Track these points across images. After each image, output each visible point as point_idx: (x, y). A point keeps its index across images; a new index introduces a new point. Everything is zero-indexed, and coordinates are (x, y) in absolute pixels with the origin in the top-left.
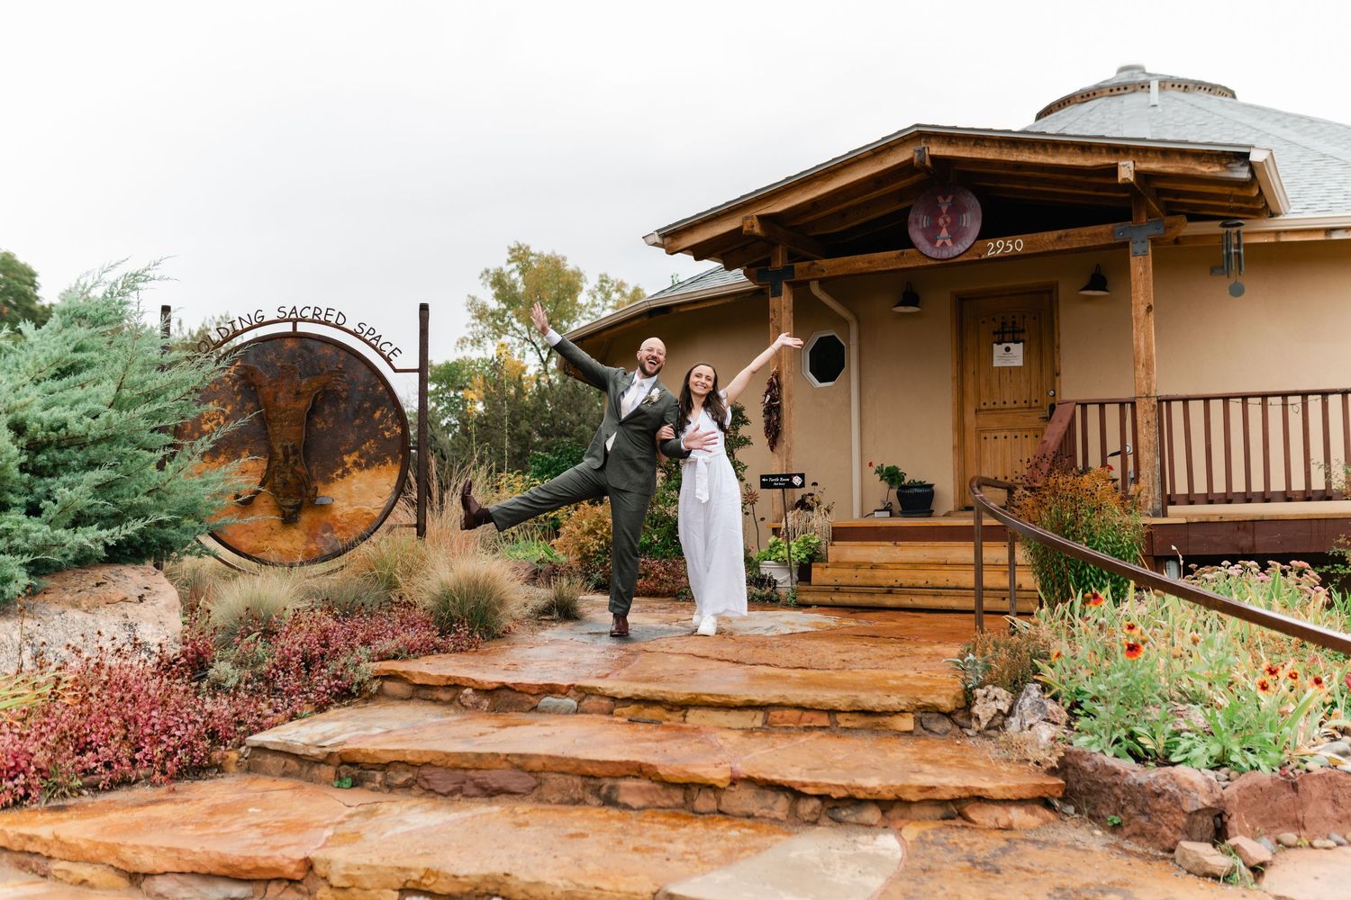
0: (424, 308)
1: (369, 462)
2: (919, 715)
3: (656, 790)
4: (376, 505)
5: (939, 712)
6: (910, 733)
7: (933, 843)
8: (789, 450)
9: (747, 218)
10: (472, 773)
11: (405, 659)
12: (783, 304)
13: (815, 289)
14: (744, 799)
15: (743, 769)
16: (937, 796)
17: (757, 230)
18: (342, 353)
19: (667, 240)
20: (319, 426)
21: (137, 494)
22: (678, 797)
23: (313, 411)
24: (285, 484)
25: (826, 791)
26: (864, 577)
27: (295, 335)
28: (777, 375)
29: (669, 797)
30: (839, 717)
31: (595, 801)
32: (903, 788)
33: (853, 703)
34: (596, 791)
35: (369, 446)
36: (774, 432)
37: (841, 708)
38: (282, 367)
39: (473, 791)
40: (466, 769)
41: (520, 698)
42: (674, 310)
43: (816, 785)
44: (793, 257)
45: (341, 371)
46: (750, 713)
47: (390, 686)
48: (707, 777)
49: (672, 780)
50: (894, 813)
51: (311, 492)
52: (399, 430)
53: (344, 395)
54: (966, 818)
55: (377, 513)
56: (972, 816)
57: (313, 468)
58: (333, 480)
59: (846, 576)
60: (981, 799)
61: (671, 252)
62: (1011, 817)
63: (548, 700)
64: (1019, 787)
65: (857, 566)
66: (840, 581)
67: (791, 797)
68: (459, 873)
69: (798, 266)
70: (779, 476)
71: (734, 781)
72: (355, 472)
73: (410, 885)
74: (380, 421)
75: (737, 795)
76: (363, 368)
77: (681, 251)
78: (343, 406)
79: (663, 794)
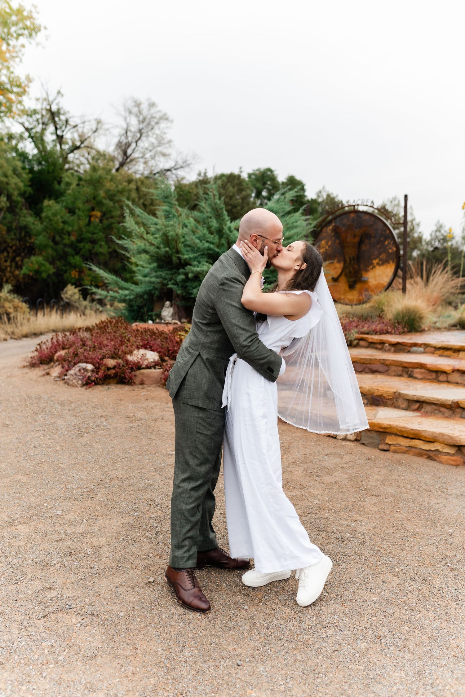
0: (406, 196)
1: (384, 262)
3: (426, 373)
4: (386, 280)
10: (368, 365)
11: (371, 334)
14: (456, 377)
15: (457, 367)
18: (373, 219)
20: (363, 248)
22: (434, 375)
23: (361, 242)
24: (350, 272)
27: (354, 211)
29: (431, 375)
31: (406, 376)
34: (407, 372)
35: (383, 256)
38: (349, 225)
39: (368, 371)
40: (366, 364)
41: (404, 347)
45: (372, 225)
47: (362, 343)
48: (444, 369)
49: (432, 369)
51: (360, 276)
52: (395, 249)
53: (373, 235)
55: (386, 284)
57: (361, 266)
58: (369, 271)
63: (414, 349)
71: (454, 371)
72: (377, 267)
74: (388, 245)
75: (454, 375)
76: (380, 224)
78: (373, 240)
79: (429, 374)
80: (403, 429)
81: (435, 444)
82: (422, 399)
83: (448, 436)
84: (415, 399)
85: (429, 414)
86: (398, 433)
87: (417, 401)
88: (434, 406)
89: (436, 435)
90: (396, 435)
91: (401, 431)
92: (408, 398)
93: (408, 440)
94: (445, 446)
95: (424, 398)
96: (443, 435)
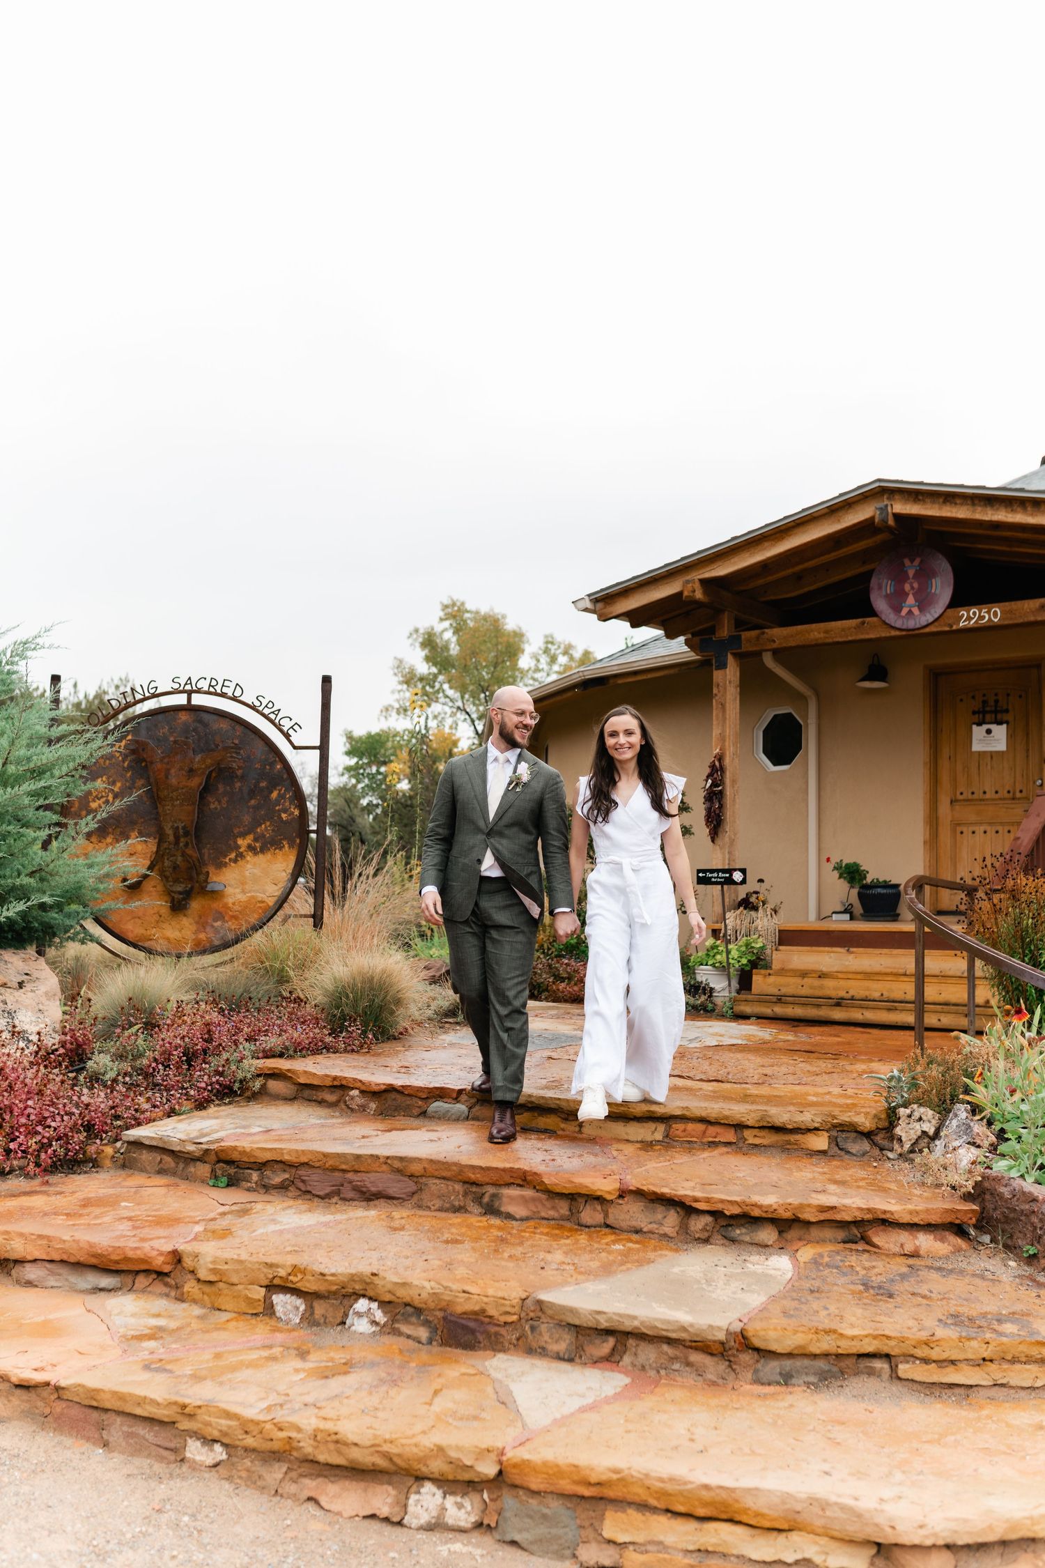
0: (327, 680)
1: (266, 845)
2: (834, 1133)
3: (540, 1200)
4: (270, 893)
5: (856, 1132)
6: (824, 1152)
7: (828, 1265)
8: (732, 842)
9: (688, 582)
10: (350, 1176)
11: (290, 1057)
12: (728, 678)
13: (768, 660)
14: (632, 1213)
15: (633, 1182)
16: (838, 1217)
17: (699, 595)
18: (239, 728)
19: (599, 605)
20: (212, 806)
21: (19, 875)
22: (563, 1208)
23: (206, 790)
24: (175, 867)
25: (719, 1207)
26: (811, 988)
27: (189, 708)
28: (720, 758)
29: (553, 1208)
30: (747, 1133)
31: (477, 1210)
32: (801, 1206)
33: (762, 1119)
34: (478, 1199)
35: (265, 828)
36: (715, 822)
37: (749, 1123)
38: (175, 742)
39: (351, 1194)
40: (344, 1171)
41: (409, 1101)
42: (611, 681)
43: (708, 1200)
44: (740, 625)
45: (237, 748)
46: (652, 1125)
47: (273, 1085)
48: (595, 1188)
49: (559, 1189)
50: (793, 1234)
51: (202, 877)
52: (297, 812)
53: (239, 773)
54: (869, 1242)
55: (271, 902)
56: (876, 1240)
57: (205, 851)
58: (225, 865)
59: (791, 986)
60: (885, 1222)
61: (604, 618)
62: (917, 1243)
63: (437, 1106)
64: (927, 1211)
65: (804, 974)
66: (784, 991)
67: (682, 1213)
68: (326, 1271)
69: (746, 635)
70: (718, 871)
71: (623, 1194)
72: (249, 857)
73: (276, 1282)
74: (277, 802)
75: (625, 1208)
76: (260, 744)
77: (616, 617)
78: (238, 785)
79: (548, 1204)
80: (669, 1487)
81: (795, 1536)
82: (628, 1325)
83: (844, 1508)
84: (604, 1324)
85: (652, 1373)
86: (653, 1502)
87: (609, 1332)
88: (665, 1347)
89: (798, 1507)
90: (643, 1507)
91: (663, 1494)
92: (577, 1322)
93: (692, 1525)
94: (834, 1545)
95: (636, 1323)
96: (824, 1505)
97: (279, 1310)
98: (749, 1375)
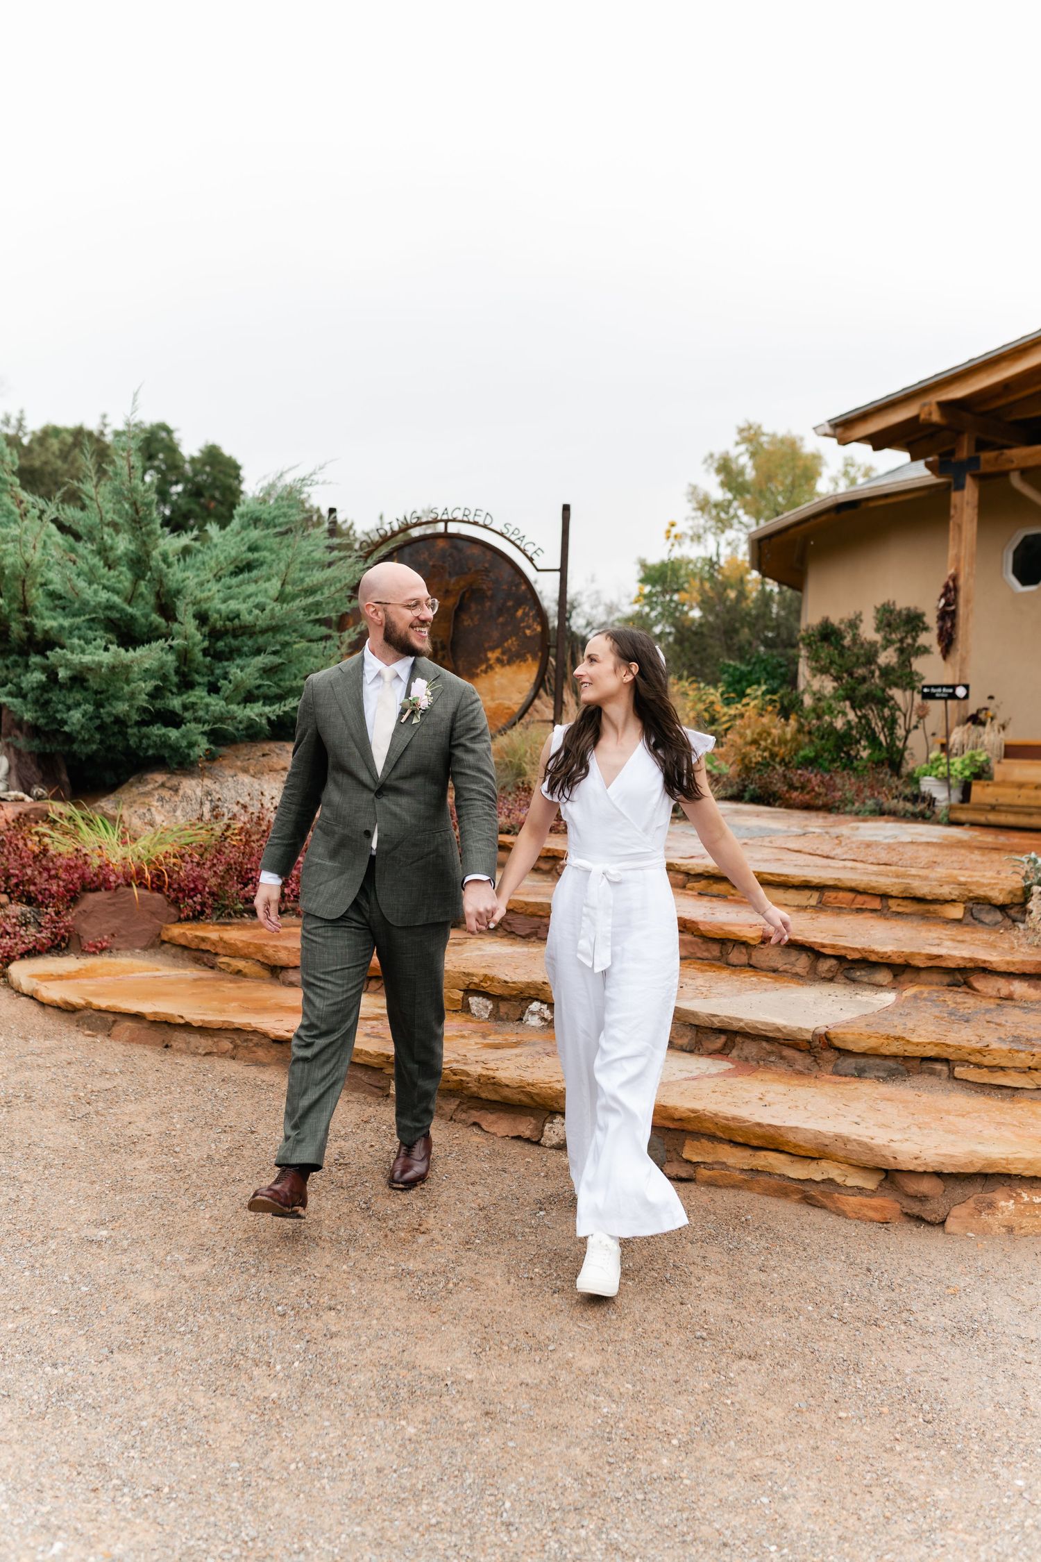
0: (566, 508)
1: (512, 658)
2: (970, 905)
3: (696, 943)
4: (516, 700)
5: (990, 904)
6: (959, 921)
7: (925, 999)
8: (964, 660)
9: (924, 405)
12: (966, 499)
13: (1016, 481)
14: (771, 957)
16: (944, 964)
17: (936, 417)
18: (489, 554)
19: (839, 430)
20: (466, 623)
21: (296, 677)
22: (715, 950)
23: (460, 608)
25: (843, 952)
26: (1028, 798)
27: (446, 536)
28: (955, 578)
29: (707, 950)
30: (891, 902)
32: (912, 954)
33: (905, 890)
35: (511, 643)
36: (948, 641)
37: (893, 894)
38: (434, 566)
42: (863, 505)
43: (833, 947)
44: (981, 446)
45: (487, 571)
46: (807, 893)
48: (741, 934)
49: (711, 935)
50: (905, 977)
52: (539, 629)
53: (489, 593)
54: (971, 987)
55: (516, 708)
56: (976, 985)
57: (460, 663)
58: (477, 675)
59: (1008, 796)
60: (985, 970)
61: (843, 442)
62: (1012, 988)
64: (1023, 962)
65: (1021, 786)
66: (1001, 800)
67: (812, 957)
68: (507, 979)
69: (986, 456)
70: (942, 687)
72: (498, 669)
73: (472, 987)
74: (522, 620)
75: (766, 951)
76: (507, 567)
77: (858, 440)
78: (488, 604)
79: (703, 947)
80: (731, 1124)
81: (823, 1163)
82: (736, 1026)
83: (860, 1143)
84: (717, 1024)
85: (754, 1063)
86: (720, 1134)
87: (721, 1031)
88: (764, 1044)
89: (827, 1142)
90: (712, 1138)
91: (727, 1128)
92: (697, 1023)
93: (749, 1152)
94: (851, 1170)
95: (742, 1024)
96: (846, 1141)
97: (474, 1008)
98: (830, 1068)
